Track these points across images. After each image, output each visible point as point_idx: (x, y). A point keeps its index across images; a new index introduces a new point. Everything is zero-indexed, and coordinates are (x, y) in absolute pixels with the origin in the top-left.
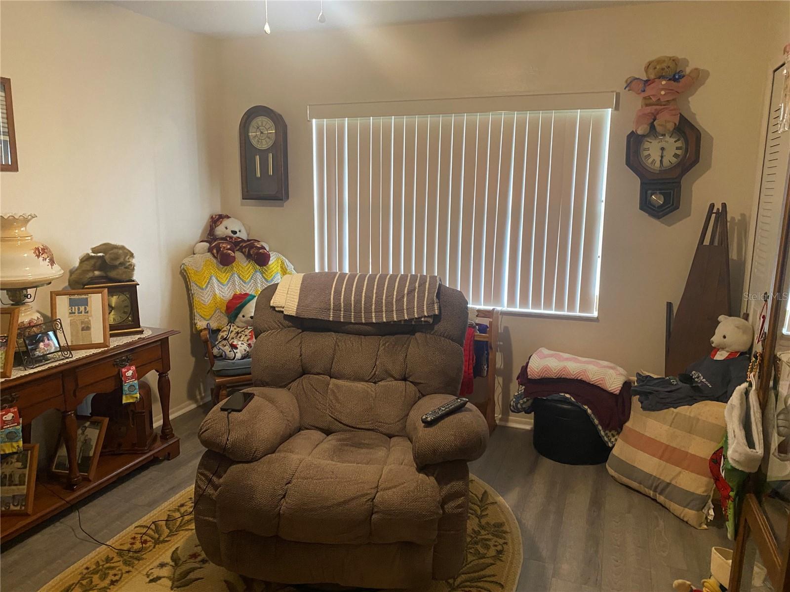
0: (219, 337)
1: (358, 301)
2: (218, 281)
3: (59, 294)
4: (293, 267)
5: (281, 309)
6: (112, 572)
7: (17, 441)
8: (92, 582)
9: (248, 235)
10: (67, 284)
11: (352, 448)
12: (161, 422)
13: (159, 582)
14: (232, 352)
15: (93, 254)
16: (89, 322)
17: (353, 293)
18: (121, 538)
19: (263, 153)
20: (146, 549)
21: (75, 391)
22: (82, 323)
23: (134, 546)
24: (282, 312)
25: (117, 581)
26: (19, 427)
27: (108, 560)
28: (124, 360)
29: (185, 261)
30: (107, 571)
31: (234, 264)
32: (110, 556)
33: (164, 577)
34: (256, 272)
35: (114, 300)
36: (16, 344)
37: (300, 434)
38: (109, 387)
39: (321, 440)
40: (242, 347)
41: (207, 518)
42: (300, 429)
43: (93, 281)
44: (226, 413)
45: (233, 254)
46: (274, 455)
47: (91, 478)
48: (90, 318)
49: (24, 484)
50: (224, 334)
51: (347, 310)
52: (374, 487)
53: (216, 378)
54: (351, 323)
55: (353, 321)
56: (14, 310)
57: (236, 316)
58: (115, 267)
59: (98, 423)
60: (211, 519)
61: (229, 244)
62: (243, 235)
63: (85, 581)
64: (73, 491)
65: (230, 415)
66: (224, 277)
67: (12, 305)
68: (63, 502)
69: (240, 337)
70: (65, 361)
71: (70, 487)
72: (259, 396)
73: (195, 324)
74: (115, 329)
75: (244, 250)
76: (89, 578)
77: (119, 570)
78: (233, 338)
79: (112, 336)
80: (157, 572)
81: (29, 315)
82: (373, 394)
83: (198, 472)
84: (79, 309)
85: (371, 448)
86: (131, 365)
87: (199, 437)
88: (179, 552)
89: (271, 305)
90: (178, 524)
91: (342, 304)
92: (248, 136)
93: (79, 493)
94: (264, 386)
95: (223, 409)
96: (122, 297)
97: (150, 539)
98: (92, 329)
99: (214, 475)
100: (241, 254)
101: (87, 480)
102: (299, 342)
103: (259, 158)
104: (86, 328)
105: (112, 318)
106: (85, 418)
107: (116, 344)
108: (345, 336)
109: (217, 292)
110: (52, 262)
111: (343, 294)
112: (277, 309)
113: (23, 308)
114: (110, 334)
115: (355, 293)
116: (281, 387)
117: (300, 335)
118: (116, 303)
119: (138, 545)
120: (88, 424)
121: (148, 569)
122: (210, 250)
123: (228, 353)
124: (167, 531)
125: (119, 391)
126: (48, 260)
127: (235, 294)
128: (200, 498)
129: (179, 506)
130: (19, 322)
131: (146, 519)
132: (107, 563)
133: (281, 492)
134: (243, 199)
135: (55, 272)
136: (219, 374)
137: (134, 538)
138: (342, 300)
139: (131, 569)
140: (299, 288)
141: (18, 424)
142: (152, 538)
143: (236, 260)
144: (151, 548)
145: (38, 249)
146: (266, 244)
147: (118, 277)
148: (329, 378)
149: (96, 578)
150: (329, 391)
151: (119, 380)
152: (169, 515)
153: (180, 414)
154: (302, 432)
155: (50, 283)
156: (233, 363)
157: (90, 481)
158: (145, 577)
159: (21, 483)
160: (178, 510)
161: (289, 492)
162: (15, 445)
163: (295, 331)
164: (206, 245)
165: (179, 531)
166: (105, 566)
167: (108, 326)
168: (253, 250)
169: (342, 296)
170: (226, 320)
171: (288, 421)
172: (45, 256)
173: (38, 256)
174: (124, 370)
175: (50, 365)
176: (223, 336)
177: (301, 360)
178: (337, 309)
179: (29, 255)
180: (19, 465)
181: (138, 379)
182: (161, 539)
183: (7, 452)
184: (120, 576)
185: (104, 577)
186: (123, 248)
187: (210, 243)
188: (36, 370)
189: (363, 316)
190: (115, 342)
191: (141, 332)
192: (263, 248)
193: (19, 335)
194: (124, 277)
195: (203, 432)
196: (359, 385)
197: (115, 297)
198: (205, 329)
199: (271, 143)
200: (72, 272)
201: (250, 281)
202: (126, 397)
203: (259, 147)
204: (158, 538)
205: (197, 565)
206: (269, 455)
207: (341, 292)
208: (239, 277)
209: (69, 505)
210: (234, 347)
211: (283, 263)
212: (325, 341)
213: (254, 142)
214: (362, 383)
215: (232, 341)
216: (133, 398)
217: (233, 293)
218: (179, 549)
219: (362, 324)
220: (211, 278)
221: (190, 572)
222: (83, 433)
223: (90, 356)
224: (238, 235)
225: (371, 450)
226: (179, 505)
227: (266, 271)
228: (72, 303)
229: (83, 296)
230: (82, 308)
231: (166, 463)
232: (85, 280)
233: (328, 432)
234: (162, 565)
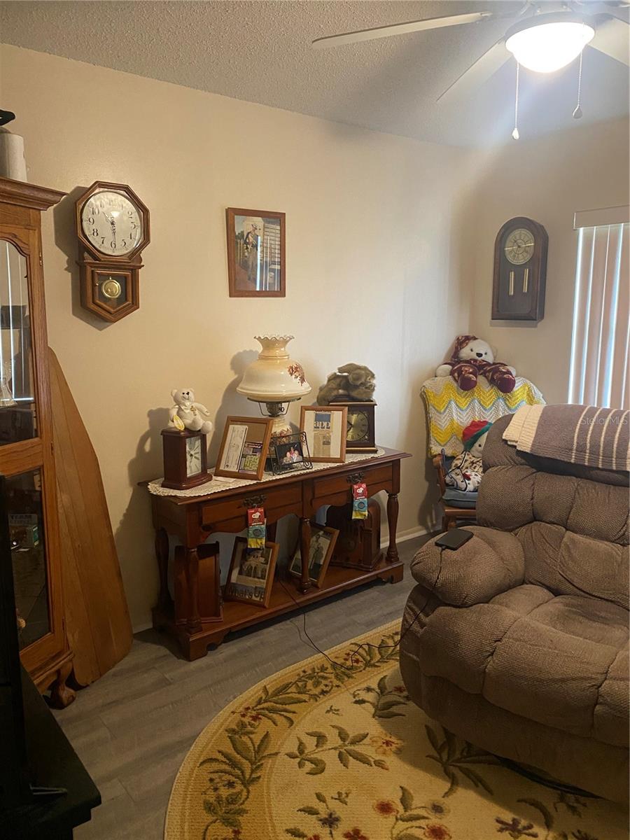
0: (454, 464)
1: (609, 444)
2: (457, 405)
3: (308, 409)
4: (542, 395)
5: (514, 444)
6: (324, 682)
7: (261, 539)
8: (306, 686)
9: (495, 357)
10: (316, 400)
11: (581, 618)
12: (387, 544)
13: (363, 705)
14: (464, 483)
15: (339, 374)
16: (329, 437)
17: (603, 433)
18: (337, 651)
19: (519, 269)
20: (356, 668)
21: (311, 501)
22: (324, 437)
23: (347, 662)
24: (515, 447)
25: (327, 692)
26: (264, 526)
27: (323, 669)
28: (357, 477)
29: (427, 383)
30: (320, 679)
31: (475, 389)
32: (325, 666)
33: (368, 702)
34: (499, 398)
35: (354, 418)
36: (268, 451)
37: (522, 588)
38: (341, 501)
39: (546, 600)
40: (476, 478)
41: (411, 655)
42: (523, 582)
43: (338, 398)
44: (440, 548)
45: (474, 379)
46: (486, 605)
47: (319, 585)
48: (331, 434)
49: (264, 579)
50: (458, 462)
51: (594, 452)
52: (602, 672)
53: (446, 507)
54: (598, 469)
55: (600, 466)
56: (269, 421)
57: (472, 444)
58: (356, 387)
59: (331, 533)
60: (415, 657)
61: (472, 367)
62: (489, 358)
63: (301, 683)
64: (303, 594)
65: (444, 552)
66: (464, 402)
67: (270, 416)
68: (294, 603)
69: (475, 468)
70: (305, 471)
71: (301, 590)
72: (478, 537)
73: (431, 448)
74: (351, 446)
75: (487, 374)
76: (304, 681)
77: (331, 682)
78: (467, 468)
79: (348, 452)
80: (364, 695)
81: (281, 427)
82: (619, 559)
83: (407, 605)
84: (322, 424)
85: (605, 624)
86: (362, 483)
87: (411, 568)
88: (386, 680)
89: (503, 438)
90: (390, 652)
91: (588, 445)
92: (504, 251)
93: (308, 597)
94: (488, 526)
95: (437, 544)
96: (361, 416)
97: (362, 660)
98: (332, 444)
99: (421, 612)
100: (484, 378)
101: (315, 586)
102: (532, 482)
103: (515, 275)
104: (327, 443)
105: (350, 436)
106: (321, 528)
107: (351, 460)
108: (589, 484)
109: (455, 417)
110: (303, 380)
111: (590, 432)
112: (509, 443)
113: (277, 420)
114: (347, 450)
115: (606, 433)
116: (506, 530)
117: (534, 475)
118: (356, 421)
119: (349, 663)
120: (321, 533)
121: (355, 689)
122: (452, 373)
123: (459, 482)
124: (378, 657)
125: (349, 507)
126: (299, 378)
127: (473, 421)
128: (406, 631)
129: (393, 634)
130: (273, 432)
131: (360, 639)
132: (321, 671)
133: (488, 648)
134: (493, 319)
135: (305, 388)
136: (449, 504)
137: (348, 654)
138: (588, 440)
139: (340, 684)
140: (537, 422)
141: (263, 524)
142: (364, 659)
143: (478, 384)
144: (362, 669)
145: (292, 368)
146: (512, 368)
147: (359, 397)
148: (564, 529)
149: (310, 683)
150: (563, 545)
151: (351, 495)
152: (383, 640)
153: (410, 538)
154: (525, 586)
155: (300, 399)
156: (465, 495)
157: (318, 587)
158: (352, 697)
159: (263, 577)
160: (393, 638)
161: (497, 650)
162: (259, 541)
163: (526, 470)
164: (449, 367)
165: (390, 659)
166: (319, 674)
167: (345, 442)
168: (497, 375)
169: (589, 436)
170: (462, 447)
171: (508, 570)
172: (297, 374)
173: (291, 374)
174: (355, 487)
175: (293, 474)
176: (457, 464)
177: (532, 505)
178: (581, 449)
179: (285, 372)
180: (262, 560)
181: (368, 497)
182: (372, 662)
183: (253, 547)
184: (330, 688)
185: (317, 684)
186: (365, 369)
187: (453, 365)
188: (281, 477)
189: (614, 462)
190: (351, 459)
191: (375, 452)
192: (509, 373)
193: (271, 444)
194: (364, 397)
195: (414, 565)
196: (601, 544)
197: (355, 416)
198: (439, 454)
199: (528, 257)
200: (321, 389)
201: (491, 408)
202: (356, 513)
203: (514, 262)
204: (370, 661)
205: (402, 700)
206: (482, 604)
207: (588, 430)
208: (480, 403)
209: (298, 607)
210: (467, 477)
211: (530, 390)
212: (563, 486)
213: (510, 258)
214: (606, 542)
215: (466, 470)
216: (362, 515)
217: (472, 419)
218: (387, 678)
219: (612, 471)
220: (449, 403)
221: (393, 705)
222: (317, 541)
223: (327, 469)
224: (484, 357)
225: (606, 627)
226: (394, 632)
227: (510, 398)
228: (318, 419)
229: (327, 413)
230: (325, 424)
231: (388, 585)
232: (330, 398)
233: (556, 592)
234: (369, 689)
